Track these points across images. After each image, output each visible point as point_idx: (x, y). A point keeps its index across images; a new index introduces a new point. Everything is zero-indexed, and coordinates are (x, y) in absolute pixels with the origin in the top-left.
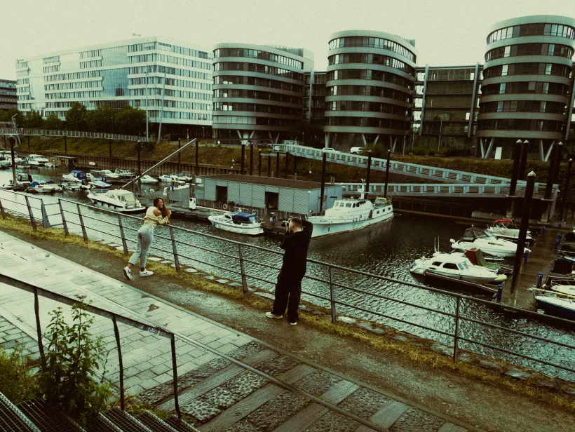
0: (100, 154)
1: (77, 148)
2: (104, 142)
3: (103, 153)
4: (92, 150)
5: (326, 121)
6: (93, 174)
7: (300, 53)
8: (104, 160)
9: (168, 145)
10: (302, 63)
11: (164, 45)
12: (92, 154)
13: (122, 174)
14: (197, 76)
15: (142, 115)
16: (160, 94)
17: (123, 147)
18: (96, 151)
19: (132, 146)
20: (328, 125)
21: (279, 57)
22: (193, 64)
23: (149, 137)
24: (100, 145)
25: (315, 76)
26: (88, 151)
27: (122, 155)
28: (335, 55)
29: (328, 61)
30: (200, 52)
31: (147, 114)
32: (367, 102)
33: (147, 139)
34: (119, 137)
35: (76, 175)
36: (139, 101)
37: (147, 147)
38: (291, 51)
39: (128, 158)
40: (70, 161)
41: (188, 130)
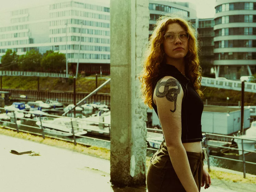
0: (28, 88)
1: (9, 85)
2: (31, 79)
3: (31, 87)
4: (22, 86)
5: (216, 56)
6: (30, 105)
7: (186, 5)
8: (33, 93)
9: (85, 80)
10: (189, 13)
11: (78, 3)
12: (22, 89)
13: (52, 105)
14: (103, 26)
15: (62, 57)
16: (75, 40)
17: (48, 83)
18: (25, 86)
19: (54, 82)
20: (218, 59)
21: (172, 8)
22: (100, 17)
23: (68, 74)
24: (28, 81)
25: (200, 22)
26: (19, 87)
27: (47, 89)
28: (221, 5)
29: (215, 10)
30: (105, 8)
31: (66, 56)
32: (250, 40)
33: (67, 76)
34: (44, 75)
35: (17, 106)
36: (58, 46)
37: (67, 81)
38: (180, 4)
39: (52, 91)
40: (6, 95)
41: (101, 67)
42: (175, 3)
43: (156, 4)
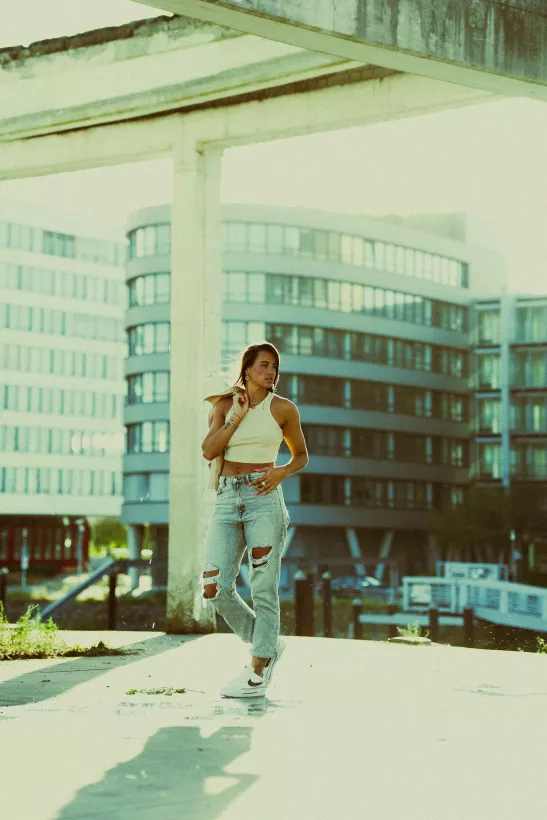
7: (454, 229)
10: (465, 266)
25: (519, 313)
41: (25, 533)
42: (397, 221)
43: (300, 228)
